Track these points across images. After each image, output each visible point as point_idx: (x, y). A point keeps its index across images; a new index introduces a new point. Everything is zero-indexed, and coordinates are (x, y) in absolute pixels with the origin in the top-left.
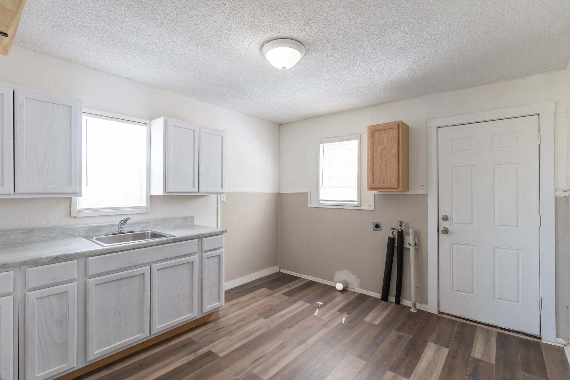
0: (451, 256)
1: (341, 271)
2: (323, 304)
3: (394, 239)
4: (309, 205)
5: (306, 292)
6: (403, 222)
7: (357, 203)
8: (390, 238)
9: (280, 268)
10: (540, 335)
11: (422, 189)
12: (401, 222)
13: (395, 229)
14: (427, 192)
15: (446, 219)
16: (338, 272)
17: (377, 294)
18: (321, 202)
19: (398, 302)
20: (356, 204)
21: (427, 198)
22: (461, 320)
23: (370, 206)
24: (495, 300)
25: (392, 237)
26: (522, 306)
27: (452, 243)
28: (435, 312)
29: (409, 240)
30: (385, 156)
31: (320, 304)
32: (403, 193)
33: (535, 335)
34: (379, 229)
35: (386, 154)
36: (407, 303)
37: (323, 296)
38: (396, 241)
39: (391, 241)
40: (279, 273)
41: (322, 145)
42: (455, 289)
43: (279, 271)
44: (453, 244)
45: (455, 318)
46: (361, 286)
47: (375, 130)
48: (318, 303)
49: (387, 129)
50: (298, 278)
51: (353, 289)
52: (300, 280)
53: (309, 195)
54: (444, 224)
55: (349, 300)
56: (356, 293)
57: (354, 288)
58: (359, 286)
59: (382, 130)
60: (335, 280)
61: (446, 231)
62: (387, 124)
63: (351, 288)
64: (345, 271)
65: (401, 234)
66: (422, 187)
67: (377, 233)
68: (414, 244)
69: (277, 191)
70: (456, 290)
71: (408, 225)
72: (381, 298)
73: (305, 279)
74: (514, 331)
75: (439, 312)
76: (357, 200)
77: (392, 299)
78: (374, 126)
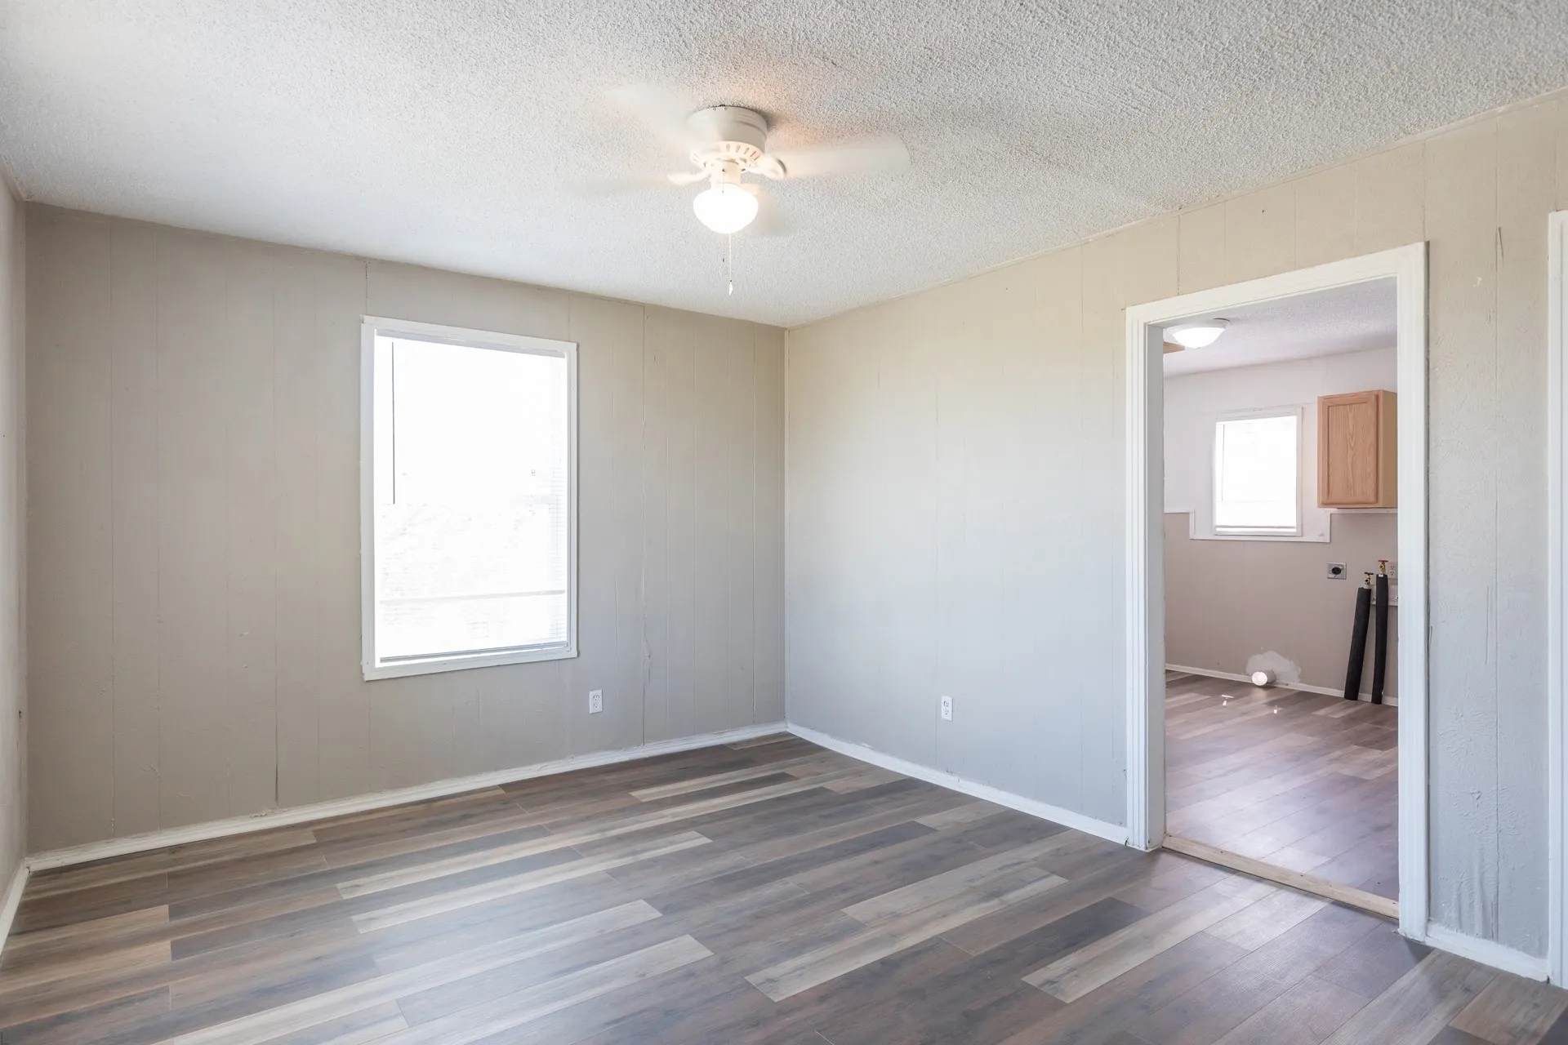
1: (1262, 654)
3: (1369, 591)
4: (1192, 536)
6: (1386, 563)
7: (1294, 530)
8: (1361, 589)
12: (1381, 561)
13: (1372, 574)
16: (1255, 656)
17: (1336, 689)
18: (1218, 529)
19: (1377, 701)
20: (1293, 533)
23: (1322, 535)
25: (1366, 587)
30: (1352, 449)
34: (1340, 575)
35: (1353, 446)
36: (1391, 701)
38: (1374, 596)
39: (1364, 596)
41: (1219, 425)
46: (1303, 679)
47: (1332, 404)
49: (1355, 404)
51: (1287, 684)
53: (1191, 517)
56: (1293, 691)
57: (1289, 682)
58: (1300, 679)
59: (1346, 405)
60: (1250, 669)
62: (1355, 394)
63: (1283, 684)
64: (1271, 654)
65: (1383, 583)
67: (1337, 583)
72: (1343, 696)
73: (1181, 673)
76: (1294, 524)
77: (1366, 696)
78: (1330, 398)
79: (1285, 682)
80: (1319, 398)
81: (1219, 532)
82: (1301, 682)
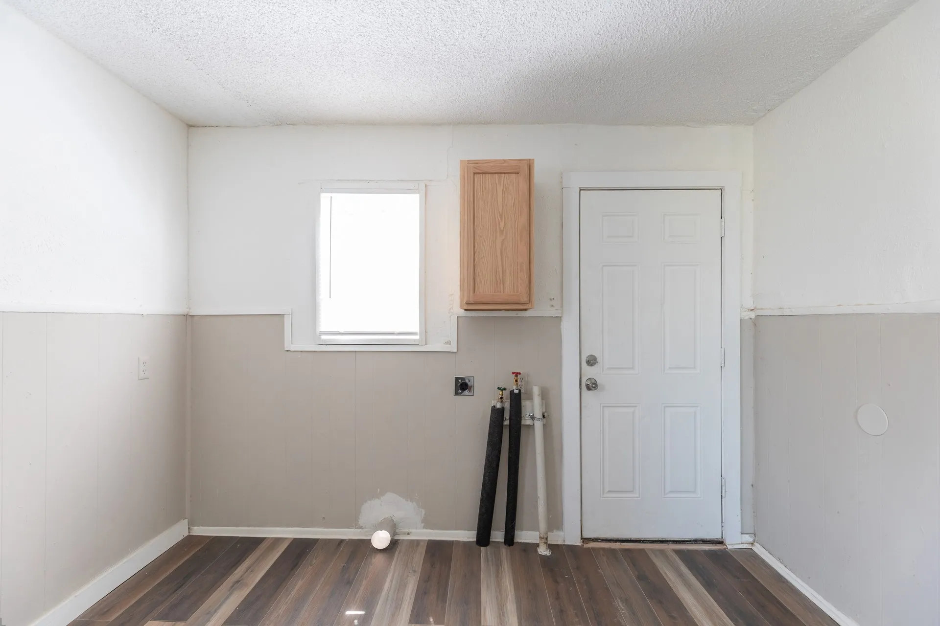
0: (601, 430)
1: (379, 499)
2: (362, 613)
3: (502, 410)
4: (288, 346)
5: (297, 584)
6: (520, 374)
7: (417, 337)
8: (494, 408)
9: (191, 524)
10: (722, 538)
11: (552, 306)
12: (517, 374)
13: (505, 389)
14: (560, 311)
15: (592, 361)
16: (369, 502)
17: (467, 532)
18: (323, 337)
19: (510, 540)
20: (415, 340)
21: (560, 325)
22: (618, 545)
23: (449, 343)
24: (666, 496)
25: (499, 406)
26: (701, 498)
27: (601, 405)
28: (578, 542)
29: (532, 408)
30: (502, 232)
31: (355, 617)
32: (517, 314)
33: (716, 540)
34: (466, 392)
35: (502, 228)
36: (524, 536)
37: (349, 583)
38: (507, 416)
39: (497, 414)
40: (189, 541)
41: (325, 198)
42: (607, 490)
43: (186, 534)
44: (603, 407)
45: (609, 544)
46: (428, 523)
47: (478, 171)
48: (348, 613)
49: (505, 173)
50: (256, 542)
51: (408, 534)
52: (263, 546)
53: (287, 321)
54: (590, 372)
55: (415, 571)
56: (418, 542)
57: (411, 530)
58: (423, 524)
59: (495, 173)
60: (361, 522)
61: (592, 386)
62: (505, 161)
63: (404, 533)
64: (390, 496)
65: (516, 399)
66: (553, 303)
67: (464, 399)
68: (542, 417)
69: (182, 310)
70: (609, 491)
71: (527, 379)
72: (475, 540)
73: (277, 541)
74: (690, 541)
75: (585, 540)
76: (416, 328)
77: (498, 536)
78: (477, 162)
79: (406, 530)
80: (461, 161)
81: (325, 340)
82: (424, 527)
